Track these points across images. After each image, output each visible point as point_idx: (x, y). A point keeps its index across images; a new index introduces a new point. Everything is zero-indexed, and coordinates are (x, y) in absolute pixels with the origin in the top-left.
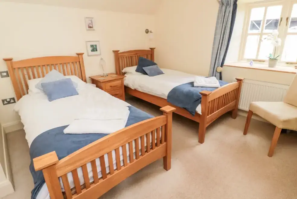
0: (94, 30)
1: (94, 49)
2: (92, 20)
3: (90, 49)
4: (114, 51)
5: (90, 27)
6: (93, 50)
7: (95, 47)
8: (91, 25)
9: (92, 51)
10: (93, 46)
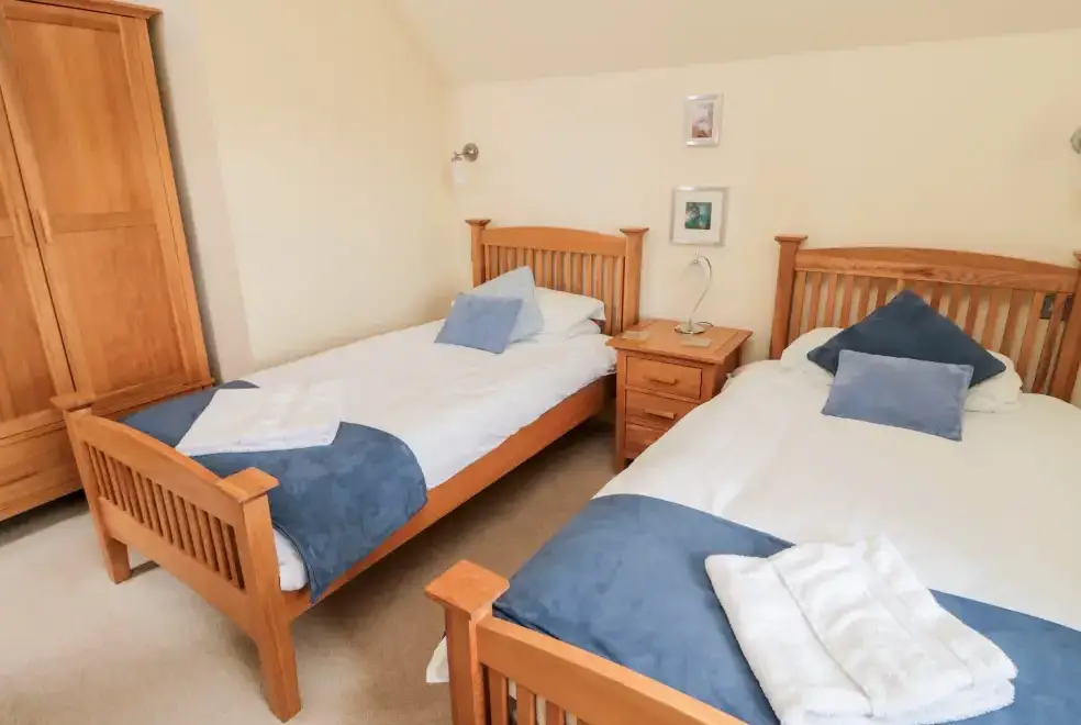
0: (713, 145)
1: (699, 217)
2: (711, 105)
3: (683, 217)
4: (780, 240)
5: (700, 134)
6: (691, 225)
7: (702, 211)
8: (704, 127)
9: (689, 226)
10: (697, 209)
